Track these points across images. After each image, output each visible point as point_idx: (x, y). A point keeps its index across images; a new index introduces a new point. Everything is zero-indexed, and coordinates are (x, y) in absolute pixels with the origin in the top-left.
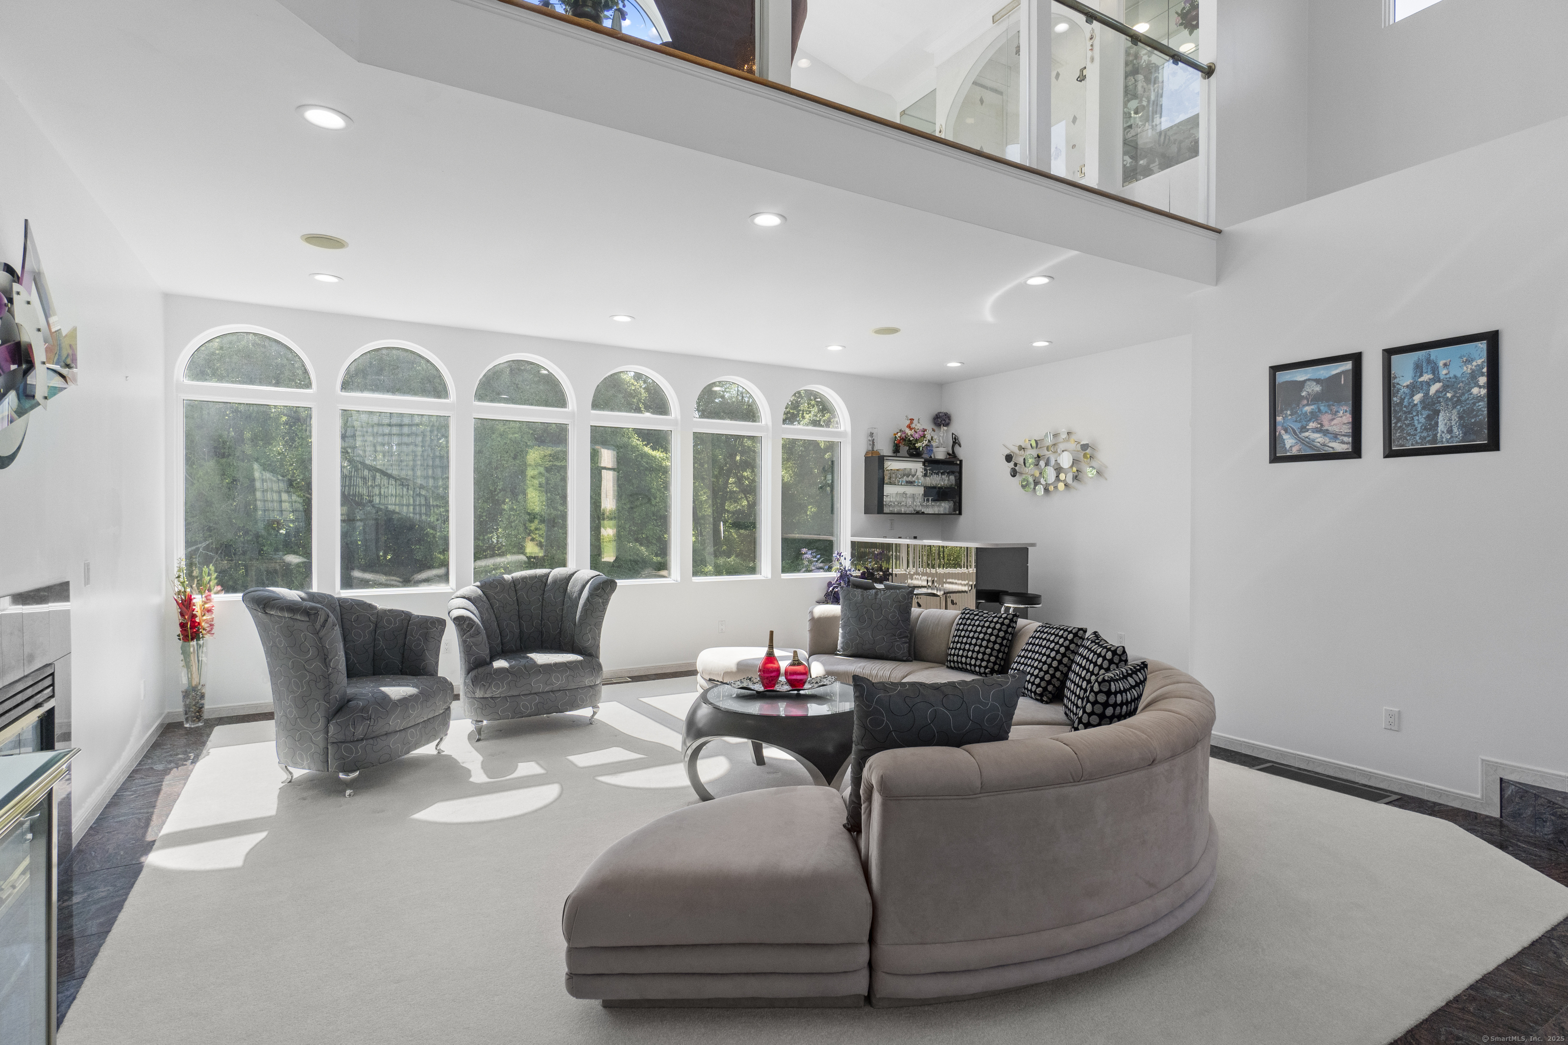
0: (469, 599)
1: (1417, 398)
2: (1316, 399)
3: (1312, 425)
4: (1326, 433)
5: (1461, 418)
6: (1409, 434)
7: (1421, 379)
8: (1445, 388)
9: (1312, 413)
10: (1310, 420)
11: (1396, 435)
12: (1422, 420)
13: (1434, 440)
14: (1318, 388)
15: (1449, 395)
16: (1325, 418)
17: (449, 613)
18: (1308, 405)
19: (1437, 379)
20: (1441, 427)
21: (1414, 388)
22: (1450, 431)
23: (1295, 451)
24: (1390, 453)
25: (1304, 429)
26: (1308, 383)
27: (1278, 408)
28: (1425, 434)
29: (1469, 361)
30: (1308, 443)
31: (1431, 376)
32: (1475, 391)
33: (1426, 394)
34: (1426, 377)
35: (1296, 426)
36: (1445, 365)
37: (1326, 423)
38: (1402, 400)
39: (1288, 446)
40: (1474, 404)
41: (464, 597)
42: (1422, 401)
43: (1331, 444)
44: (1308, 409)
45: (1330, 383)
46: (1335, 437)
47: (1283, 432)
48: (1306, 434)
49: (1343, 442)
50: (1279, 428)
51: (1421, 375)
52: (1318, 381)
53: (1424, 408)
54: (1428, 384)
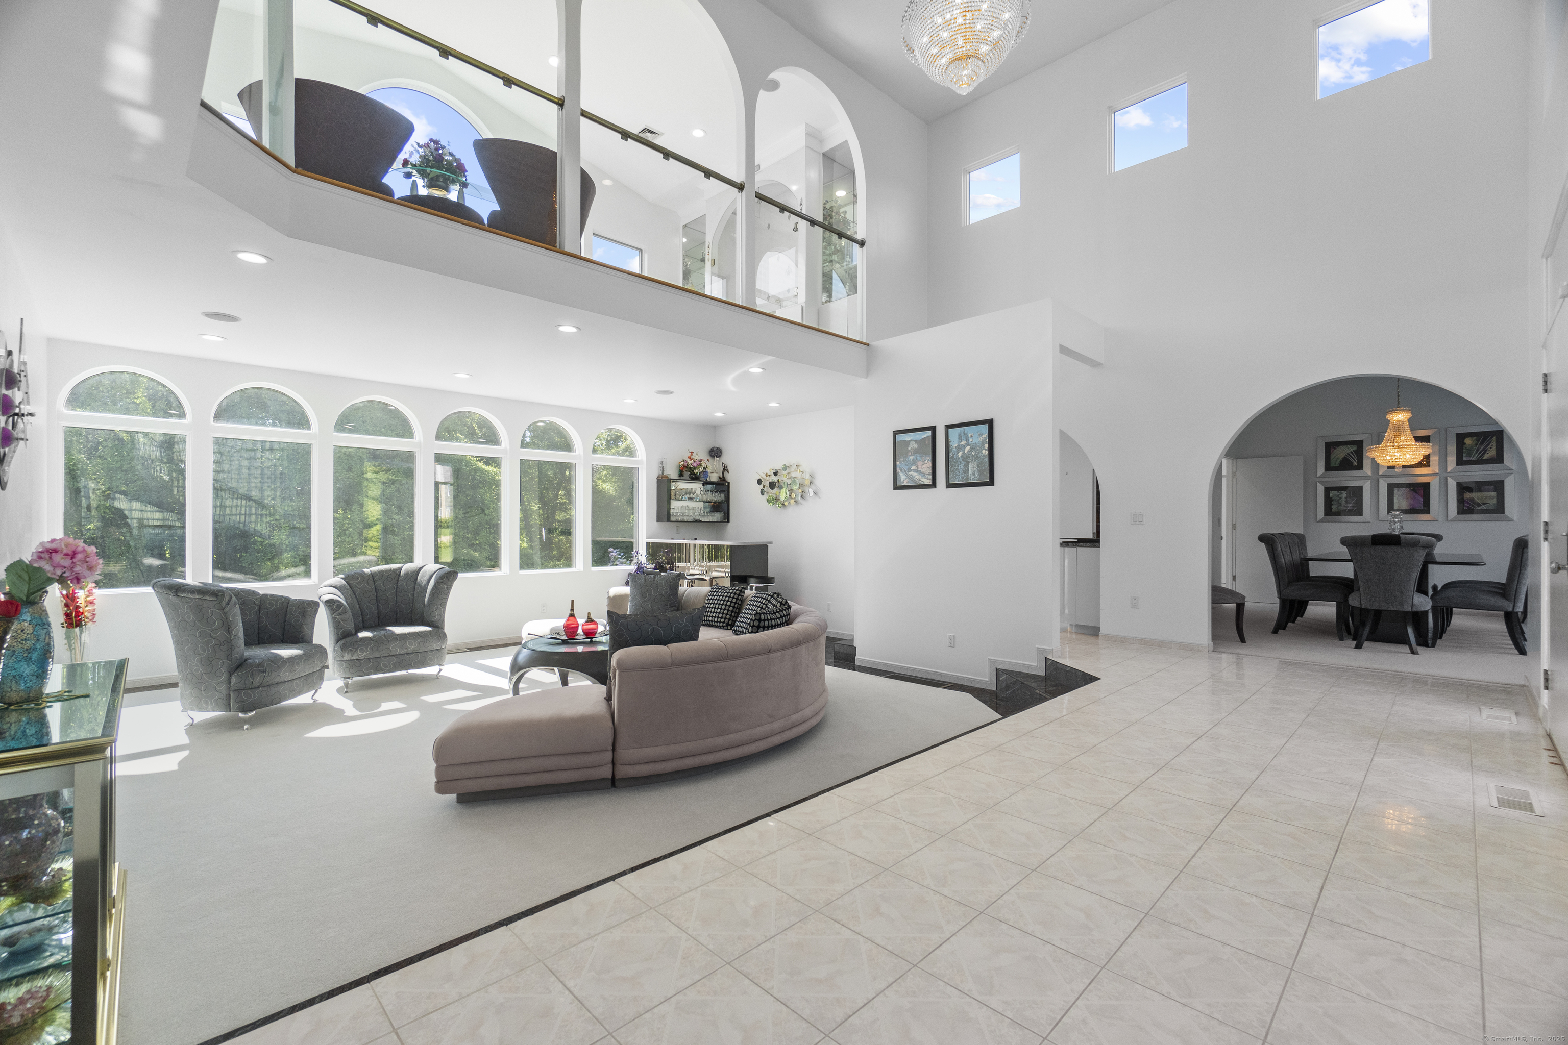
0: (335, 587)
1: (960, 454)
2: (915, 452)
3: (913, 468)
4: (920, 472)
5: (978, 467)
6: (957, 475)
7: (961, 444)
8: (972, 449)
9: (913, 460)
10: (912, 465)
11: (951, 475)
12: (962, 467)
13: (967, 479)
14: (916, 446)
15: (973, 453)
16: (920, 463)
17: (320, 598)
18: (911, 455)
19: (968, 444)
20: (970, 472)
21: (959, 448)
22: (974, 474)
23: (905, 483)
24: (949, 486)
25: (910, 470)
26: (911, 442)
27: (897, 457)
28: (963, 475)
29: (981, 435)
30: (910, 478)
31: (965, 442)
32: (984, 451)
33: (964, 452)
34: (964, 443)
35: (906, 468)
36: (971, 436)
37: (920, 467)
38: (954, 455)
39: (902, 480)
40: (983, 459)
41: (331, 586)
42: (962, 456)
43: (923, 480)
44: (911, 458)
45: (921, 442)
46: (924, 475)
47: (900, 471)
48: (911, 473)
49: (928, 479)
50: (898, 468)
51: (961, 442)
52: (916, 441)
53: (963, 460)
54: (964, 446)
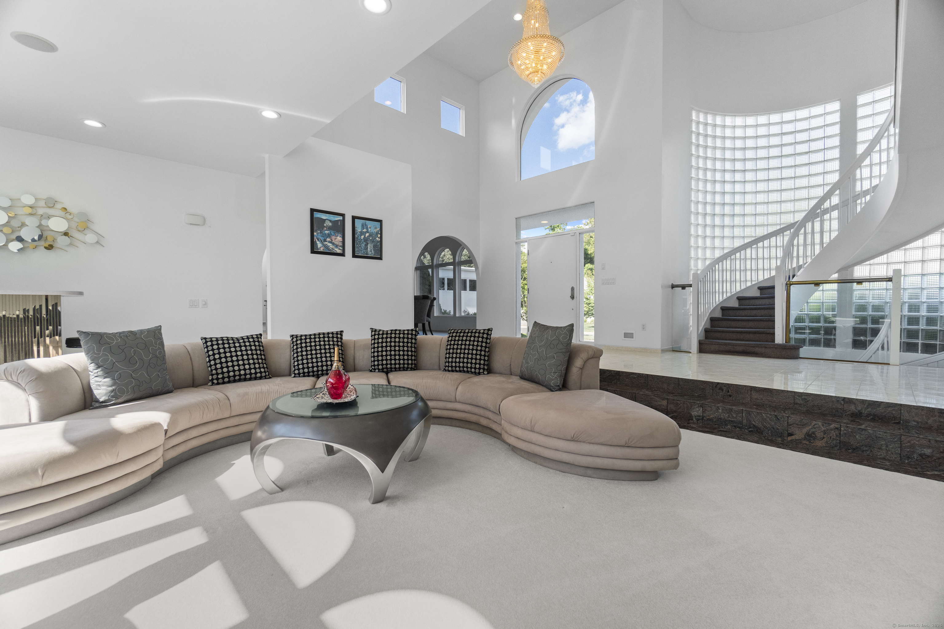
1: (362, 237)
2: (329, 228)
3: (328, 239)
4: (333, 244)
5: (374, 247)
6: (360, 250)
7: (363, 231)
8: (370, 236)
9: (328, 234)
10: (327, 237)
11: (356, 250)
12: (364, 246)
13: (367, 254)
14: (330, 224)
15: (371, 238)
16: (333, 238)
18: (326, 230)
19: (367, 232)
20: (369, 249)
21: (362, 233)
22: (371, 251)
23: (322, 250)
24: (354, 256)
25: (325, 240)
26: (327, 221)
27: (315, 229)
28: (364, 251)
29: (376, 228)
30: (326, 247)
31: (366, 230)
32: (377, 239)
33: (365, 236)
34: (365, 230)
35: (322, 239)
36: (370, 227)
37: (333, 240)
38: (358, 236)
39: (319, 247)
40: (377, 243)
42: (364, 239)
43: (336, 249)
44: (327, 232)
45: (335, 223)
46: (337, 246)
47: (317, 240)
48: (326, 243)
49: (339, 249)
50: (315, 238)
51: (363, 229)
52: (330, 221)
53: (364, 241)
54: (366, 233)
